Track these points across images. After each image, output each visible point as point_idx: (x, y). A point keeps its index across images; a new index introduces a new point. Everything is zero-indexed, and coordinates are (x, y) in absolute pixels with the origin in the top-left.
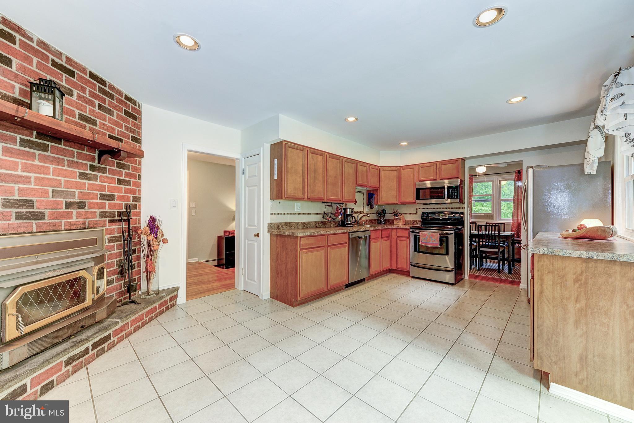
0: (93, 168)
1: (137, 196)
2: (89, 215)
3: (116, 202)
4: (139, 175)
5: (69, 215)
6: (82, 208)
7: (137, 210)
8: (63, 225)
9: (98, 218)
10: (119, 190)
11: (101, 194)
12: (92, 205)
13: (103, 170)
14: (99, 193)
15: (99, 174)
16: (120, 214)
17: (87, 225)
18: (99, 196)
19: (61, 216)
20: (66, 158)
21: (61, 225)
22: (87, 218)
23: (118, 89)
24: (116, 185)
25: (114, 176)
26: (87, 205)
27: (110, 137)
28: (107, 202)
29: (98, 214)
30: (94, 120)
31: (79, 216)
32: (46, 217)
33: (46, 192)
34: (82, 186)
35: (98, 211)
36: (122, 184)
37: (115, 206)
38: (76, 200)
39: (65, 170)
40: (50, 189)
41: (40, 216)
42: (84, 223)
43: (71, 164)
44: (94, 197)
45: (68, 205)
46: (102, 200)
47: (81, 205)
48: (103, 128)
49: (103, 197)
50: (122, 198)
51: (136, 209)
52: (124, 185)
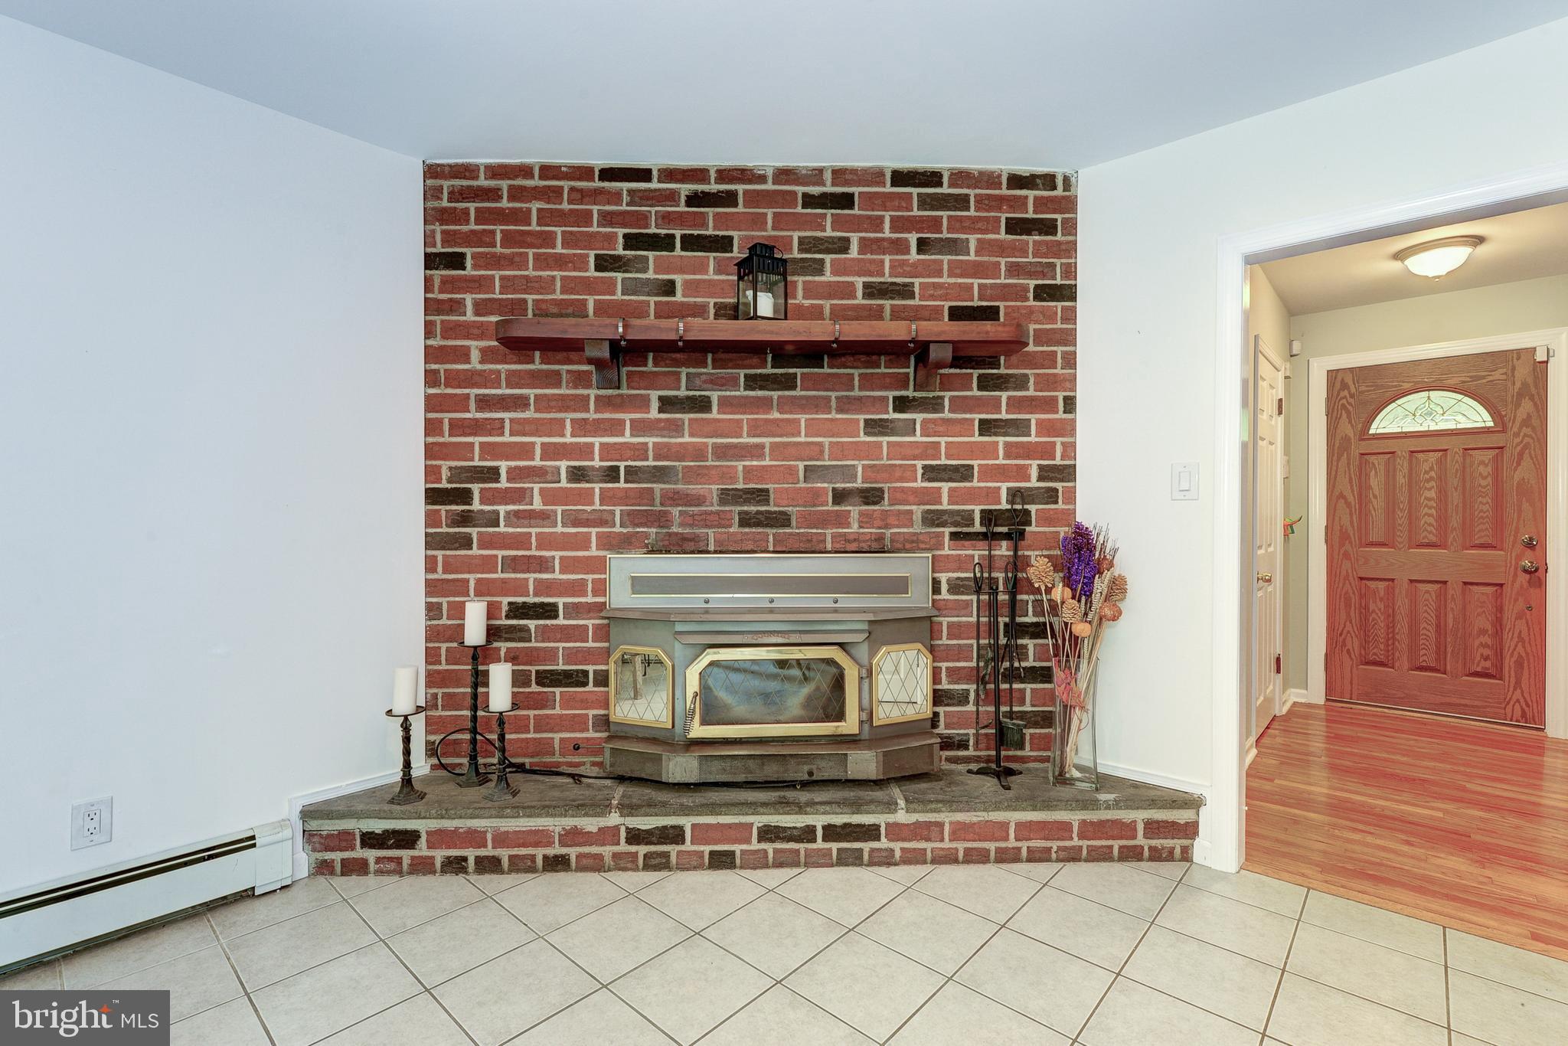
0: (902, 404)
1: (1058, 461)
2: (892, 520)
3: (975, 483)
4: (1066, 398)
5: (842, 520)
6: (875, 503)
7: (1060, 505)
8: (829, 539)
9: (918, 528)
10: (990, 451)
11: (925, 467)
12: (899, 495)
13: (935, 405)
14: (919, 464)
15: (919, 417)
16: (988, 517)
17: (887, 542)
18: (920, 472)
19: (824, 520)
20: (833, 395)
21: (824, 541)
22: (887, 526)
23: (981, 173)
24: (977, 438)
25: (968, 416)
26: (886, 496)
27: (957, 314)
28: (945, 486)
29: (917, 517)
30: (905, 285)
31: (865, 520)
32: (794, 523)
33: (793, 471)
34: (873, 450)
35: (918, 510)
36: (996, 434)
37: (972, 496)
38: (859, 484)
39: (832, 420)
40: (801, 465)
41: (782, 520)
42: (880, 538)
43: (844, 405)
44: (908, 473)
45: (840, 497)
46: (930, 480)
47: (871, 496)
48: (933, 297)
49: (933, 474)
50: (1002, 473)
51: (1056, 502)
52: (1005, 434)
